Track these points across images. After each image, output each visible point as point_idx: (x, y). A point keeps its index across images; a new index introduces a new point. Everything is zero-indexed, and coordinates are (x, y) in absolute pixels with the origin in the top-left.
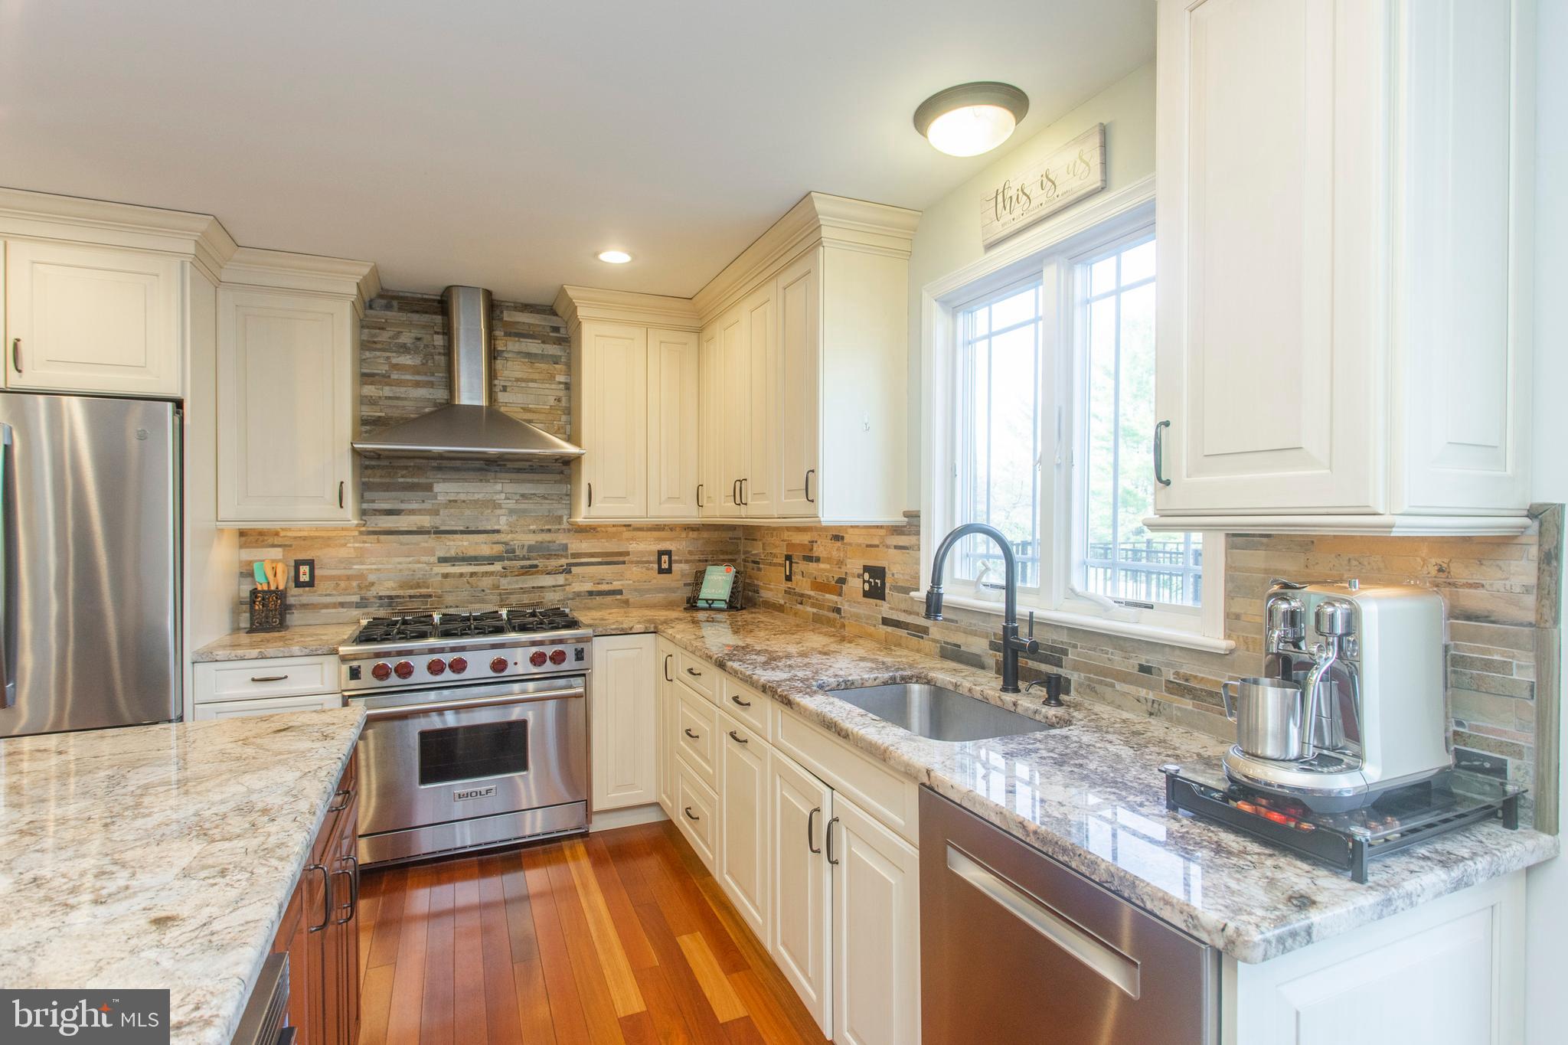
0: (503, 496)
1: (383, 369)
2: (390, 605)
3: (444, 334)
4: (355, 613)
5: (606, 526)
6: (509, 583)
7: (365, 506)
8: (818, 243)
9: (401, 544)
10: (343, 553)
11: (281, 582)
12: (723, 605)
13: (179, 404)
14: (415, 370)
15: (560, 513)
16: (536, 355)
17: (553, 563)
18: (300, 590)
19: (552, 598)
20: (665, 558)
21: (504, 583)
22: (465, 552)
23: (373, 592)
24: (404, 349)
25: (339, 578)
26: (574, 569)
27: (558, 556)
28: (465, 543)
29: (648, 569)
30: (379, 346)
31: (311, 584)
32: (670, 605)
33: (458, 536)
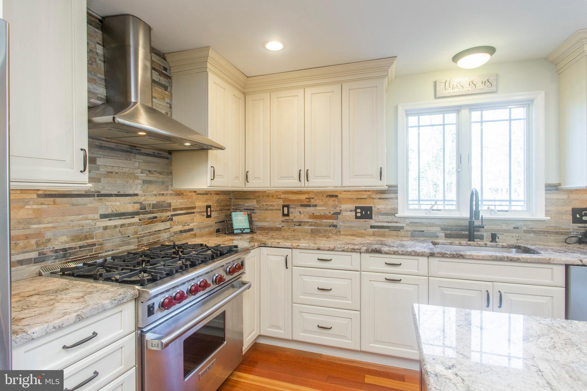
0: (139, 171)
2: (64, 256)
4: (34, 268)
6: (143, 230)
8: (384, 77)
9: (73, 205)
12: (249, 231)
15: (167, 184)
16: (156, 81)
17: (165, 215)
20: (209, 209)
21: (140, 230)
22: (118, 209)
23: (50, 247)
25: (18, 238)
26: (174, 218)
27: (167, 211)
28: (118, 203)
29: (203, 216)
33: (113, 198)
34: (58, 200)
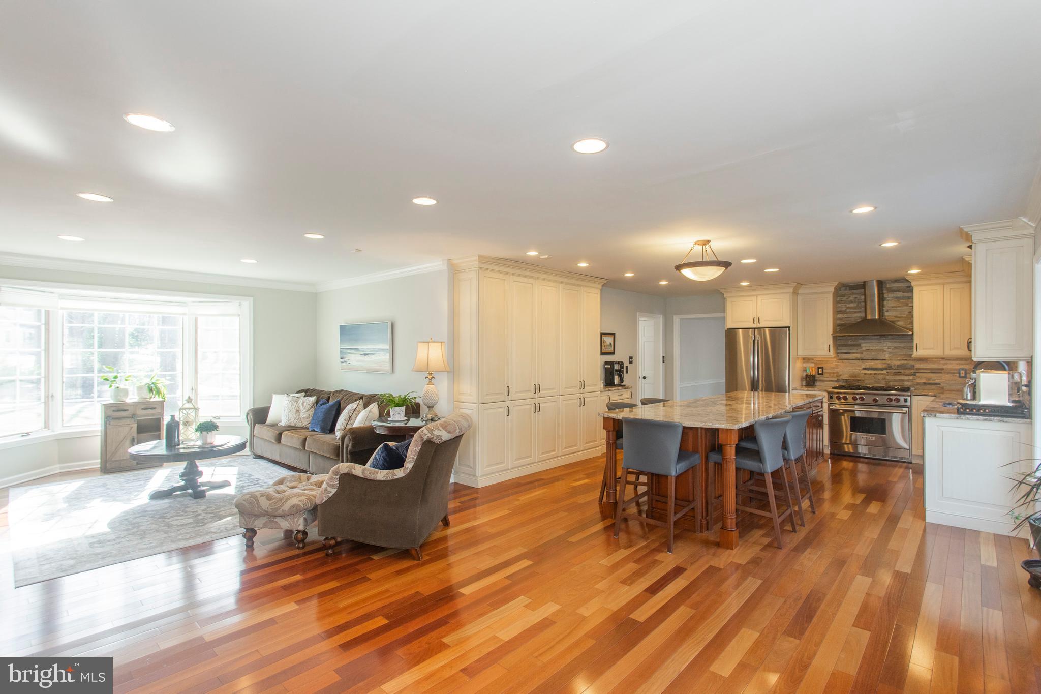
0: (887, 347)
1: (844, 309)
2: (846, 382)
3: (864, 295)
4: (836, 382)
5: (931, 358)
7: (838, 351)
9: (850, 363)
10: (832, 365)
11: (814, 373)
13: (789, 327)
14: (854, 308)
15: (907, 353)
16: (899, 297)
17: (908, 372)
18: (819, 376)
19: (907, 384)
20: (962, 372)
21: (888, 377)
22: (872, 366)
23: (840, 378)
24: (851, 302)
25: (830, 373)
26: (917, 374)
27: (910, 369)
28: (873, 363)
30: (843, 302)
31: (822, 374)
33: (870, 361)
34: (844, 361)
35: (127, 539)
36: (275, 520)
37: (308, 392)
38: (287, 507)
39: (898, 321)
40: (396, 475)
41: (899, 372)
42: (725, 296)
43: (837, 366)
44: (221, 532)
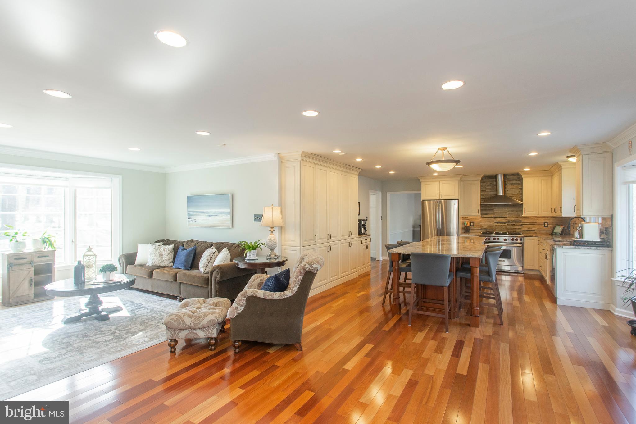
0: (507, 211)
1: (484, 189)
2: (486, 230)
3: (496, 182)
4: (480, 231)
5: (530, 217)
7: (482, 213)
8: (562, 169)
9: (488, 219)
10: (478, 221)
11: (469, 225)
12: (559, 234)
13: (458, 200)
14: (490, 189)
15: (520, 214)
16: (514, 184)
17: (518, 224)
18: (471, 227)
19: (518, 231)
20: (546, 224)
21: (508, 227)
23: (483, 228)
24: (488, 186)
25: (477, 225)
26: (523, 225)
27: (519, 223)
28: (500, 220)
29: (541, 226)
30: (484, 185)
31: (473, 226)
32: (547, 234)
33: (498, 218)
34: (485, 218)
35: (69, 355)
36: (195, 332)
37: (166, 242)
38: (205, 322)
39: (513, 196)
40: (287, 295)
41: (513, 224)
42: (421, 181)
43: (481, 221)
44: (142, 343)
